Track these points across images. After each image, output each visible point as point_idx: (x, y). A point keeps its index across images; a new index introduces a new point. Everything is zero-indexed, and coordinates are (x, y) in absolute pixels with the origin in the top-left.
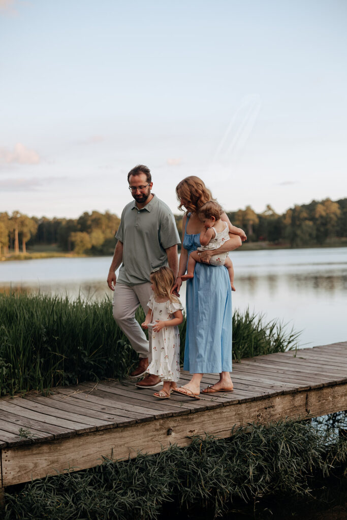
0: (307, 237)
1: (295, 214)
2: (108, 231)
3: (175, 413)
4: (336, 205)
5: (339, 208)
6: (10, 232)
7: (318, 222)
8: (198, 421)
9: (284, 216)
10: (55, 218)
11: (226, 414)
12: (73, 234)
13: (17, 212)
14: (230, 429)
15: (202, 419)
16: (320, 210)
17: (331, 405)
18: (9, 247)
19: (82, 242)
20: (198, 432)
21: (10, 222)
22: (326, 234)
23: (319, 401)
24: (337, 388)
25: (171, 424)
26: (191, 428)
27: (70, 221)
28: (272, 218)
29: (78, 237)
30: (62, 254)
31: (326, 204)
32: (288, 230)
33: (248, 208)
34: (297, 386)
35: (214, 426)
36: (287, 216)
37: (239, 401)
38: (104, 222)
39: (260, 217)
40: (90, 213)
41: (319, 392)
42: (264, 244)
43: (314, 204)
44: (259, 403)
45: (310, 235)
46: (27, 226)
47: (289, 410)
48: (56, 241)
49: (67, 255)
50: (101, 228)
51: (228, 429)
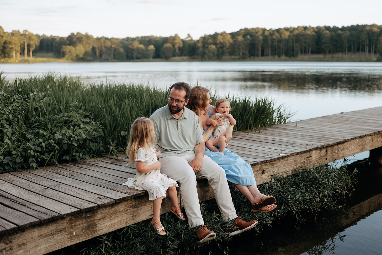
0: (211, 55)
1: (205, 40)
2: (87, 46)
3: (268, 160)
4: (230, 36)
5: (231, 38)
6: (21, 44)
7: (218, 46)
8: (277, 165)
9: (198, 41)
10: (51, 36)
11: (290, 161)
12: (64, 47)
13: (26, 31)
14: (291, 170)
15: (279, 164)
16: (220, 39)
17: (337, 156)
18: (21, 54)
19: (70, 52)
20: (276, 172)
21: (21, 37)
22: (223, 53)
23: (332, 153)
24: (340, 145)
25: (264, 167)
26: (273, 169)
27: (62, 38)
28: (191, 42)
29: (67, 49)
30: (57, 60)
31: (223, 35)
32: (201, 50)
33: (176, 35)
34: (323, 144)
35: (284, 168)
36: (200, 41)
37: (297, 153)
38: (85, 39)
39: (183, 41)
40: (75, 34)
41: (332, 148)
42: (185, 58)
43: (216, 35)
44: (305, 154)
45: (213, 53)
46: (33, 40)
47: (318, 159)
48: (52, 51)
49: (60, 60)
50: (82, 44)
51: (290, 170)
